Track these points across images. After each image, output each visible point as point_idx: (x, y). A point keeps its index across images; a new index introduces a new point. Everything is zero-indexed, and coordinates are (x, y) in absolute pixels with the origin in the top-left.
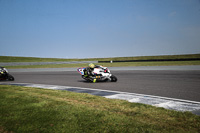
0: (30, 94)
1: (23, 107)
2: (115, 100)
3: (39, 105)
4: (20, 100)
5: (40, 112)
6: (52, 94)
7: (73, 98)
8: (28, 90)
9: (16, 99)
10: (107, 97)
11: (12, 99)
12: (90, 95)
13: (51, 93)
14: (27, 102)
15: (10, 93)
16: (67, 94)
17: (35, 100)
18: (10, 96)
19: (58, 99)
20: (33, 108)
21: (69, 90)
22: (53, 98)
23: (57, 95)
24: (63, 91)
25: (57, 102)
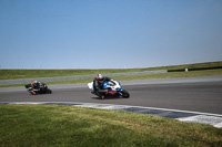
0: (80, 116)
1: (71, 133)
2: (192, 124)
3: (90, 130)
4: (68, 123)
5: (92, 140)
6: (107, 116)
7: (134, 120)
8: (77, 110)
9: (63, 122)
10: (181, 120)
11: (58, 122)
12: (156, 117)
13: (105, 115)
14: (76, 126)
15: (56, 115)
16: (126, 115)
17: (86, 124)
18: (57, 118)
19: (114, 122)
20: (84, 134)
21: (128, 110)
22: (108, 120)
23: (113, 117)
24: (121, 111)
25: (113, 127)
